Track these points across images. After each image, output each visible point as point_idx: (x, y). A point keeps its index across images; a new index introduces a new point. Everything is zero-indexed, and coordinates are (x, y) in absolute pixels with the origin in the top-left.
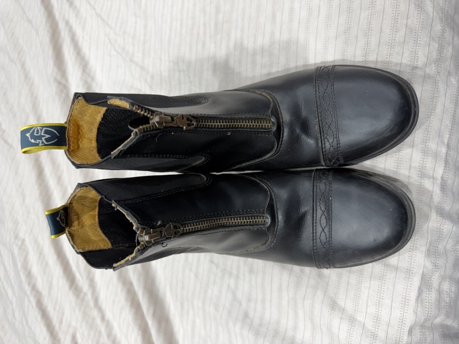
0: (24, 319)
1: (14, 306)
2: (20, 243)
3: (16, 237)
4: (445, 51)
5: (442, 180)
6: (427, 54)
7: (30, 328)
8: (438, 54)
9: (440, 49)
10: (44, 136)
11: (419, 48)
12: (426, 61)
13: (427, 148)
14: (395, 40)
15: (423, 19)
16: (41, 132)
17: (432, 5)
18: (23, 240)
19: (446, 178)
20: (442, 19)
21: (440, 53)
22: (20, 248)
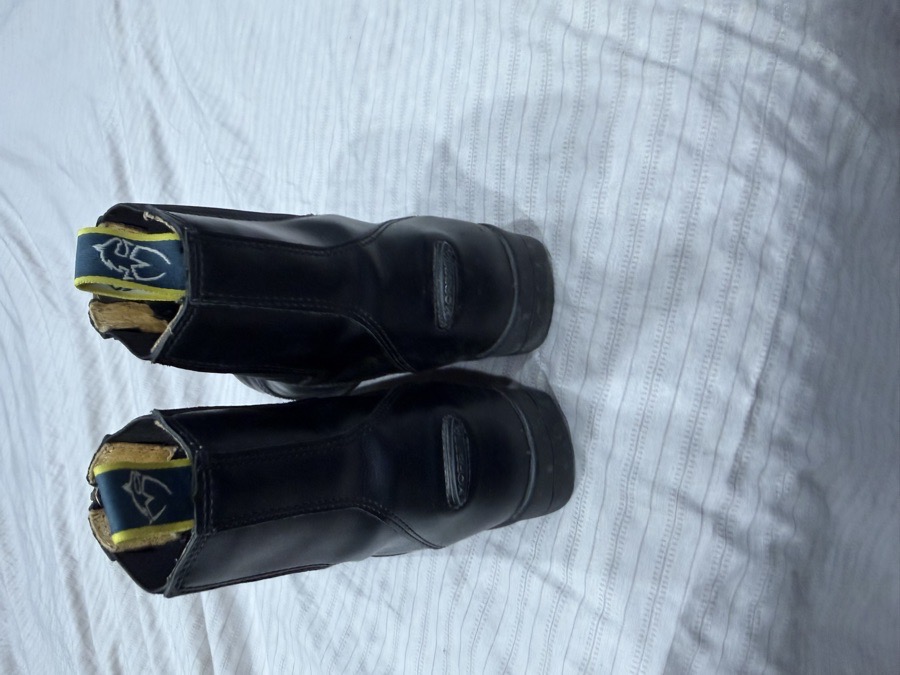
0: (52, 602)
1: (42, 578)
2: (55, 472)
3: (52, 461)
4: (761, 193)
5: (736, 460)
6: (719, 197)
7: (58, 620)
8: (744, 200)
9: (749, 190)
10: (136, 263)
11: (704, 185)
12: (716, 212)
13: (709, 392)
14: (655, 168)
15: (715, 128)
16: (130, 253)
17: (737, 100)
18: (62, 467)
19: (747, 458)
20: (759, 128)
21: (749, 199)
22: (55, 481)
